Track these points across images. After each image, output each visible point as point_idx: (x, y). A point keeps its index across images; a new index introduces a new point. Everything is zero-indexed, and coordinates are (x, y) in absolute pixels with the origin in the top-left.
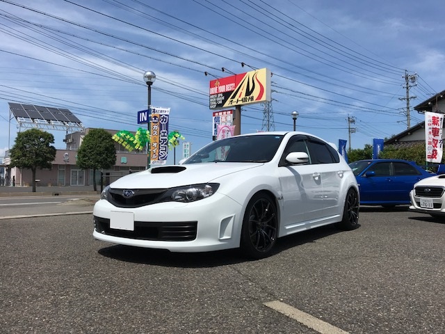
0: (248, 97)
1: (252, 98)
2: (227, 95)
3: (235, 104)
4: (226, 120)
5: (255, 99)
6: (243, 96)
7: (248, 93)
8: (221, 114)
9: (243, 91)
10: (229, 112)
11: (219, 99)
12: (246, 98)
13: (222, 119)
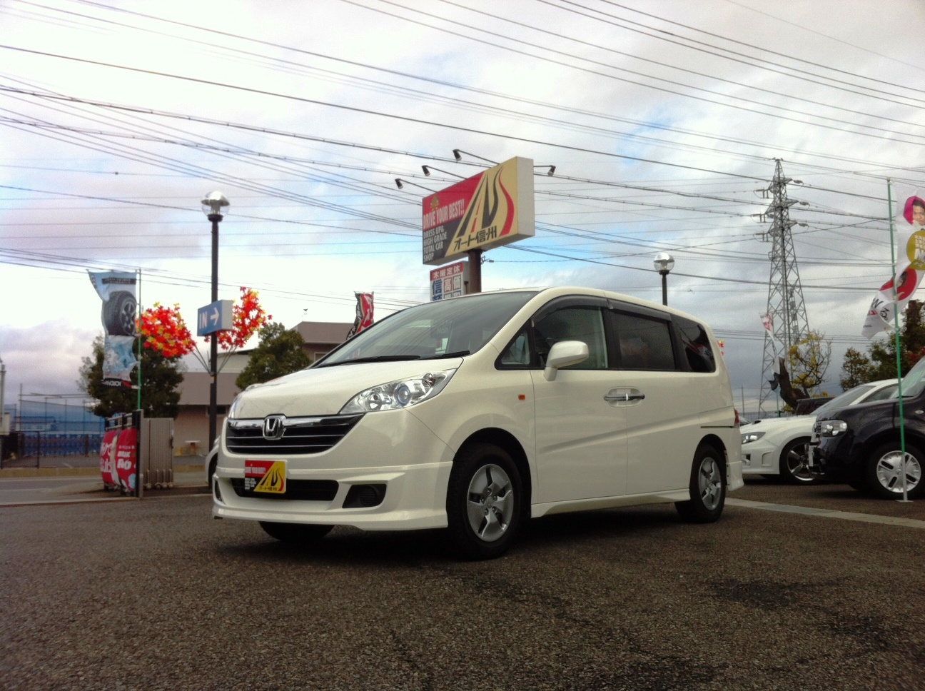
0: (487, 230)
1: (493, 232)
2: (451, 226)
3: (464, 247)
4: (453, 288)
5: (499, 232)
6: (478, 228)
7: (488, 219)
8: (443, 273)
9: (478, 216)
10: (457, 268)
11: (437, 239)
12: (482, 233)
13: (446, 286)
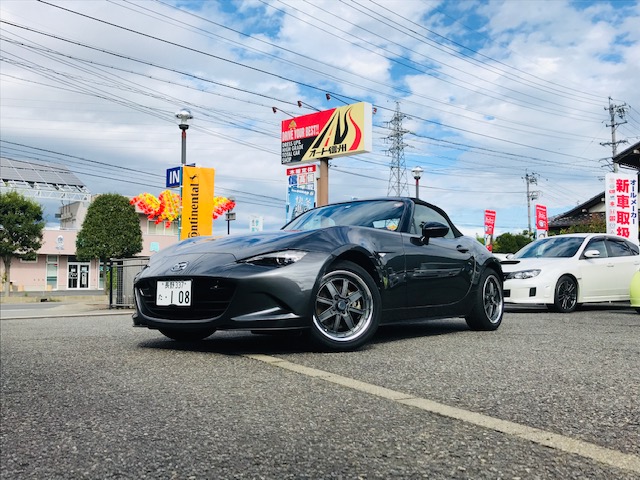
0: (338, 146)
1: (344, 148)
2: (307, 142)
3: (320, 156)
4: (306, 181)
5: (348, 148)
6: (331, 143)
7: (339, 139)
8: (298, 171)
9: (331, 136)
10: (311, 169)
11: (295, 148)
12: (334, 148)
13: (301, 179)
